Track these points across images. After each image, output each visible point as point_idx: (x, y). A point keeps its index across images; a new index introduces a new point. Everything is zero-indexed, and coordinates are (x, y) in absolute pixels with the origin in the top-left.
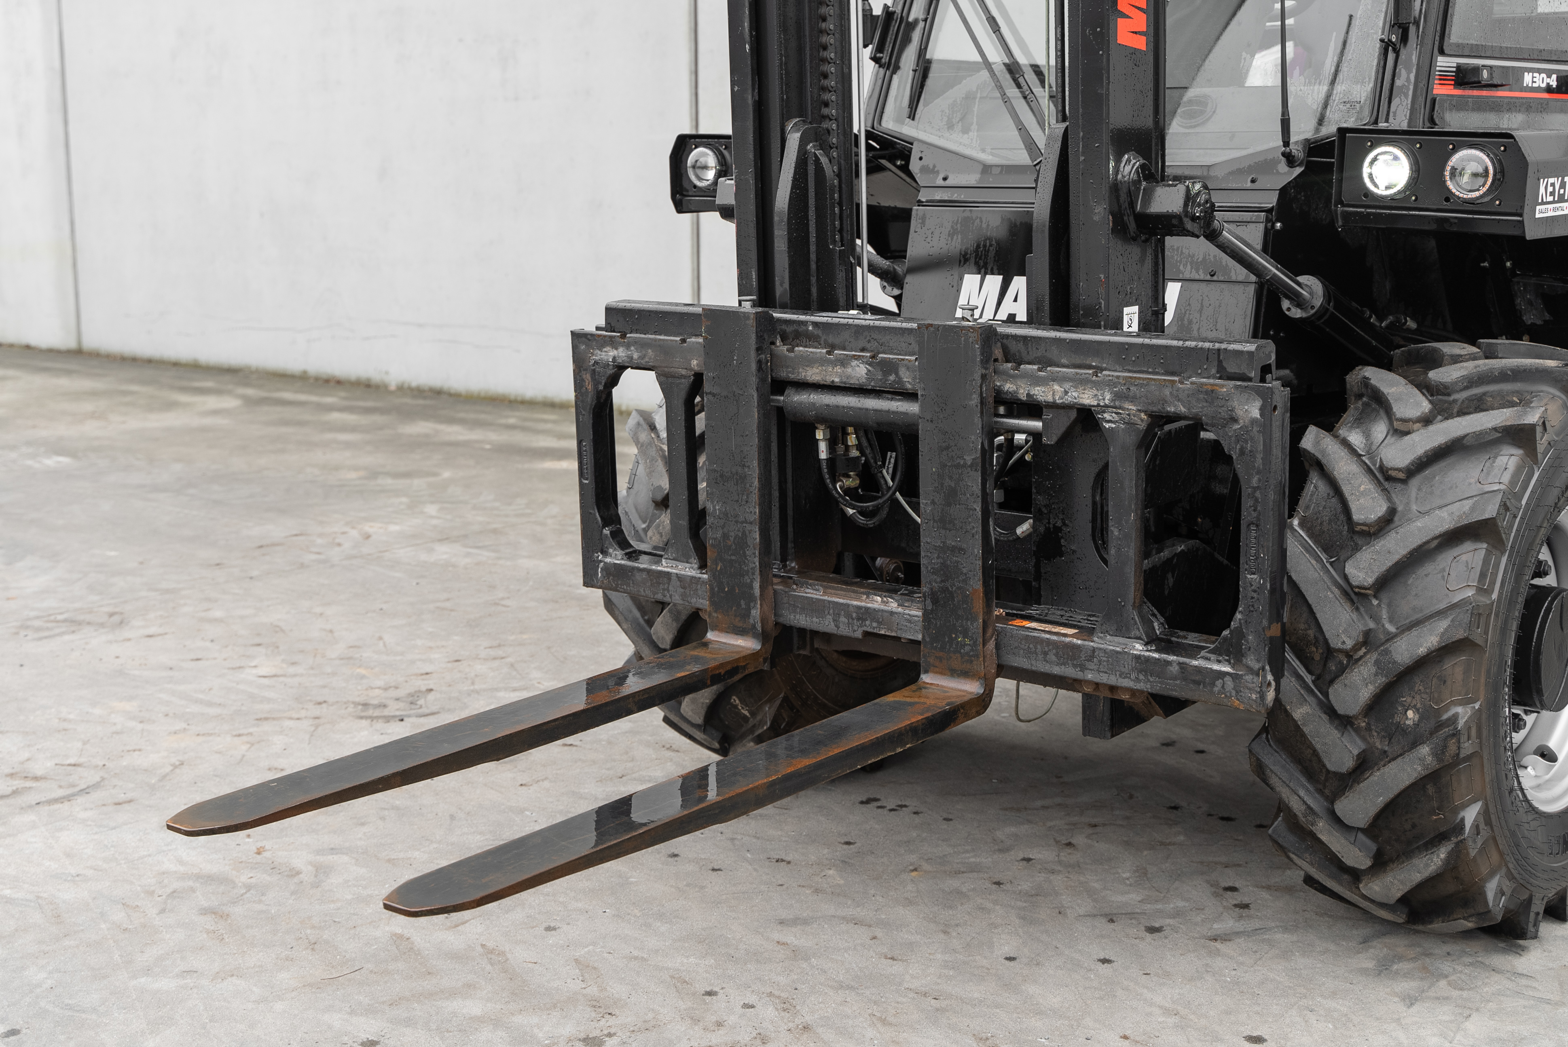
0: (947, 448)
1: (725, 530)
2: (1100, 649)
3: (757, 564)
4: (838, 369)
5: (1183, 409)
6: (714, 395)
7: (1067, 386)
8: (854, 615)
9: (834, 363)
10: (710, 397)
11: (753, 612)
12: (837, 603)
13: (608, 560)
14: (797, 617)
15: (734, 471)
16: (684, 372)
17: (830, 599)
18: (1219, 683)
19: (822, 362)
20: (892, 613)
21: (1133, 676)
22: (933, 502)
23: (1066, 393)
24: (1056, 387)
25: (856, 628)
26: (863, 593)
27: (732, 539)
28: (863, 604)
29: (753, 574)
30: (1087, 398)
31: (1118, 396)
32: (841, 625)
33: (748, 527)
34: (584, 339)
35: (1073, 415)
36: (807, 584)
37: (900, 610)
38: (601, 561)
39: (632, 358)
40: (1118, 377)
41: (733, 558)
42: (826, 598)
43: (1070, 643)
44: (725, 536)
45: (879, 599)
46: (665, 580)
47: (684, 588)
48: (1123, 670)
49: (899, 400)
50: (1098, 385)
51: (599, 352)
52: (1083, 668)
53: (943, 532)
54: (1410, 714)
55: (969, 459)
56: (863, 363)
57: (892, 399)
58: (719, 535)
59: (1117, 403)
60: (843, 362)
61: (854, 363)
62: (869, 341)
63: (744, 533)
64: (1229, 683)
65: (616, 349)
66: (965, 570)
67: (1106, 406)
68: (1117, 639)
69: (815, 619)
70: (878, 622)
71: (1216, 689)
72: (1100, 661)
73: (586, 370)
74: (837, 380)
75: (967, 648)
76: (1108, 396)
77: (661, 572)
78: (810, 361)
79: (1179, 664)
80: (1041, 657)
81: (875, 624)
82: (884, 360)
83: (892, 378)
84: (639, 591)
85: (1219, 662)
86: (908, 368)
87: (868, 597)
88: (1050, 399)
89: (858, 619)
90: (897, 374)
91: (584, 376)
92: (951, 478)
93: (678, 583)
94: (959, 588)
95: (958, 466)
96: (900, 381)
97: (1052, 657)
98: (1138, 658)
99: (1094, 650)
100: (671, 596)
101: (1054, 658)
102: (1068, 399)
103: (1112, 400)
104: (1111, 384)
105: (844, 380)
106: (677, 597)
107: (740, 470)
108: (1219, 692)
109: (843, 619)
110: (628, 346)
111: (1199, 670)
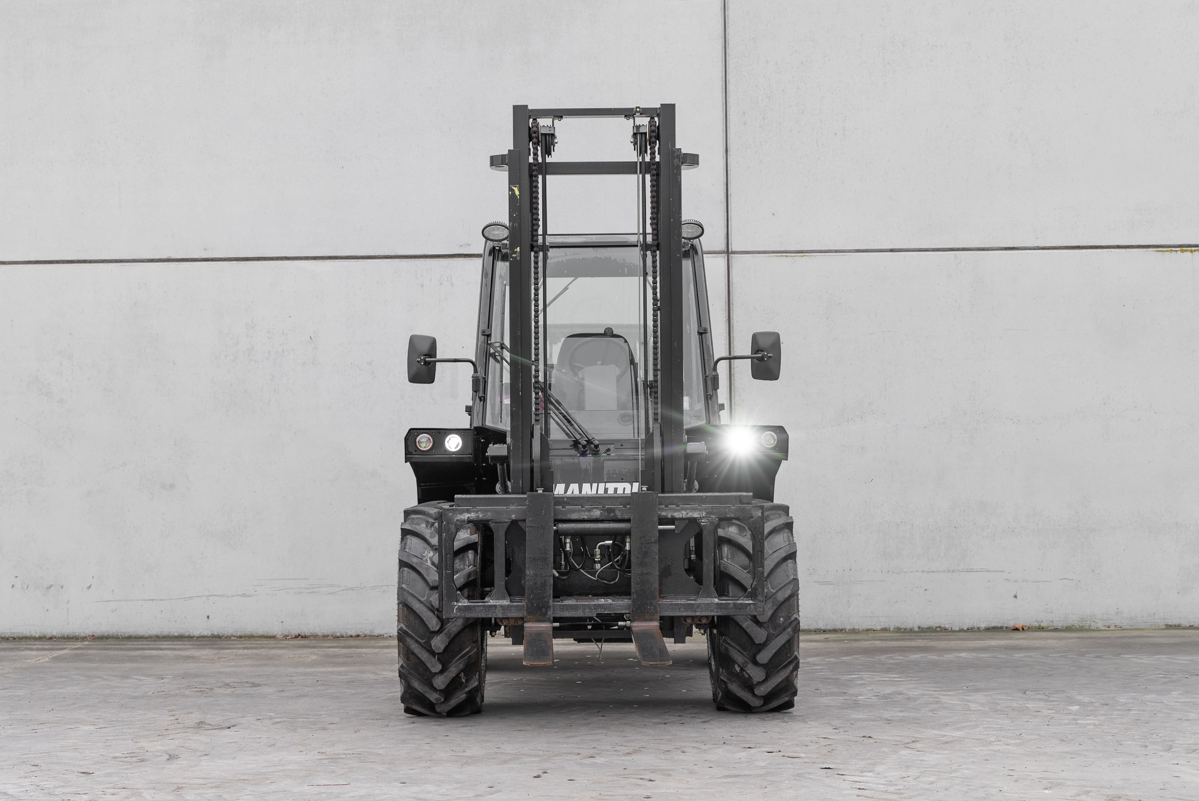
0: (644, 537)
1: (535, 581)
2: (702, 603)
3: (552, 593)
4: (587, 513)
5: (733, 515)
6: (531, 527)
7: (688, 511)
8: (593, 608)
9: (584, 511)
10: (530, 528)
11: (549, 613)
12: (584, 604)
13: (460, 604)
14: (564, 613)
15: (541, 556)
16: (507, 520)
17: (580, 603)
18: (748, 607)
19: (579, 511)
20: (611, 604)
21: (715, 611)
22: (637, 558)
23: (687, 514)
24: (683, 512)
25: (593, 613)
26: (596, 599)
27: (539, 584)
28: (596, 603)
29: (549, 597)
30: (696, 515)
31: (708, 513)
32: (586, 613)
33: (547, 578)
34: (451, 511)
35: (687, 521)
36: (568, 599)
37: (614, 602)
38: (456, 605)
39: (479, 517)
40: (708, 507)
41: (539, 592)
42: (578, 603)
43: (689, 603)
44: (535, 583)
45: (603, 600)
46: (494, 608)
47: (504, 610)
48: (711, 609)
49: (613, 523)
50: (700, 510)
51: (460, 516)
52: (695, 611)
53: (642, 568)
54: (781, 619)
55: (653, 540)
56: (599, 510)
57: (609, 523)
58: (532, 583)
59: (708, 516)
60: (589, 510)
61: (595, 510)
62: (594, 502)
63: (545, 581)
64: (752, 606)
65: (470, 514)
66: (651, 581)
67: (703, 517)
68: (707, 599)
69: (573, 613)
70: (604, 609)
71: (747, 610)
72: (702, 608)
73: (452, 524)
74: (586, 517)
75: (652, 610)
76: (704, 513)
77: (490, 606)
78: (573, 511)
79: (733, 603)
80: (677, 610)
81: (602, 610)
82: (608, 509)
83: (612, 514)
84: (478, 615)
85: (747, 600)
86: (619, 510)
87: (598, 600)
88: (681, 516)
89: (595, 609)
90: (614, 513)
91: (451, 527)
92: (645, 548)
93: (501, 608)
94: (648, 588)
95: (649, 543)
96: (616, 515)
97: (682, 609)
98: (717, 604)
99: (700, 604)
100: (496, 615)
101: (683, 610)
102: (688, 516)
103: (706, 515)
104: (705, 509)
105: (589, 517)
106: (500, 614)
107: (544, 556)
108: (749, 611)
109: (587, 610)
110: (477, 512)
111: (741, 604)
